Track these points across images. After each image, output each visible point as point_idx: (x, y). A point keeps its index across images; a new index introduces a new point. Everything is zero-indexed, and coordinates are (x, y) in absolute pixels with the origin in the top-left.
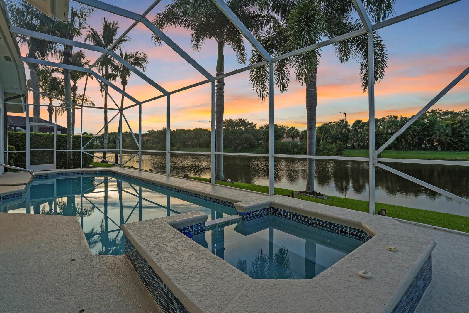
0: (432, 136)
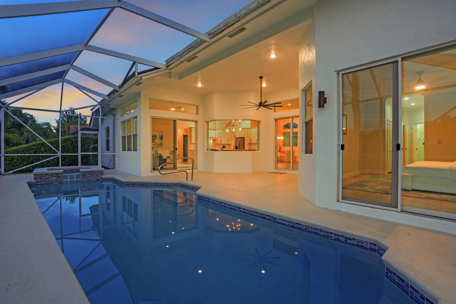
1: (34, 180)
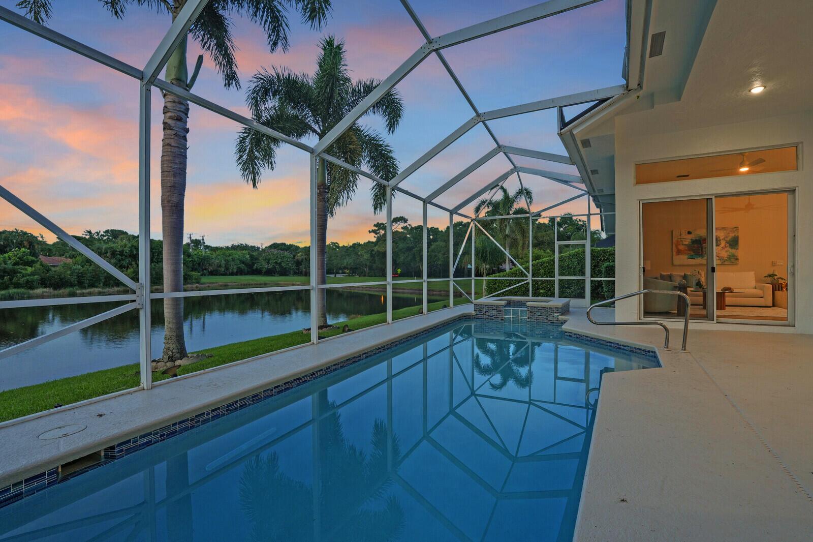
1: (474, 312)
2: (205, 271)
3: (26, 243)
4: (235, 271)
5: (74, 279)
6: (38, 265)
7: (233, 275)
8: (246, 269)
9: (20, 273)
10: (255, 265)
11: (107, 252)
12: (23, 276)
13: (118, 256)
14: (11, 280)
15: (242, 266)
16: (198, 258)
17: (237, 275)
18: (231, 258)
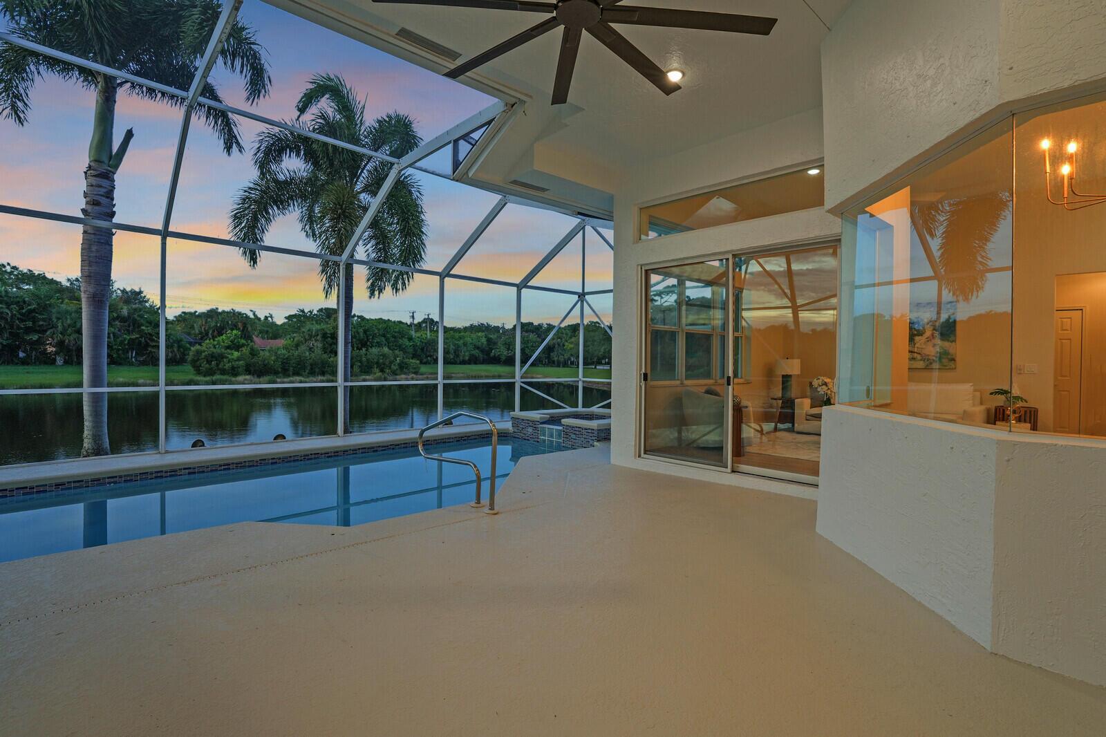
0: (46, 331)
2: (429, 358)
3: (240, 325)
4: (467, 358)
5: (278, 366)
6: (245, 350)
7: (465, 364)
8: (481, 355)
9: (228, 357)
10: (493, 351)
11: (318, 335)
12: (229, 362)
13: (329, 339)
14: (217, 365)
15: (476, 352)
16: (421, 341)
17: (469, 364)
18: (462, 341)
